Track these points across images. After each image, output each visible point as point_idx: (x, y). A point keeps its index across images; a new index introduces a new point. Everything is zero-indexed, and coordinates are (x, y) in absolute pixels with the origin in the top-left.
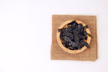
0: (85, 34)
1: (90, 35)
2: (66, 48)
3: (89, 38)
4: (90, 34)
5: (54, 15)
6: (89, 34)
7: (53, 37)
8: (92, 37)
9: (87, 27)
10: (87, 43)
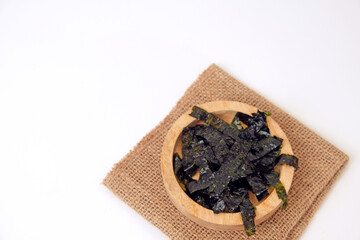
0: (269, 177)
1: (282, 193)
2: (174, 177)
3: (273, 201)
4: (287, 189)
5: (217, 67)
6: (283, 188)
7: (162, 124)
8: (285, 204)
9: (293, 161)
10: (254, 208)
